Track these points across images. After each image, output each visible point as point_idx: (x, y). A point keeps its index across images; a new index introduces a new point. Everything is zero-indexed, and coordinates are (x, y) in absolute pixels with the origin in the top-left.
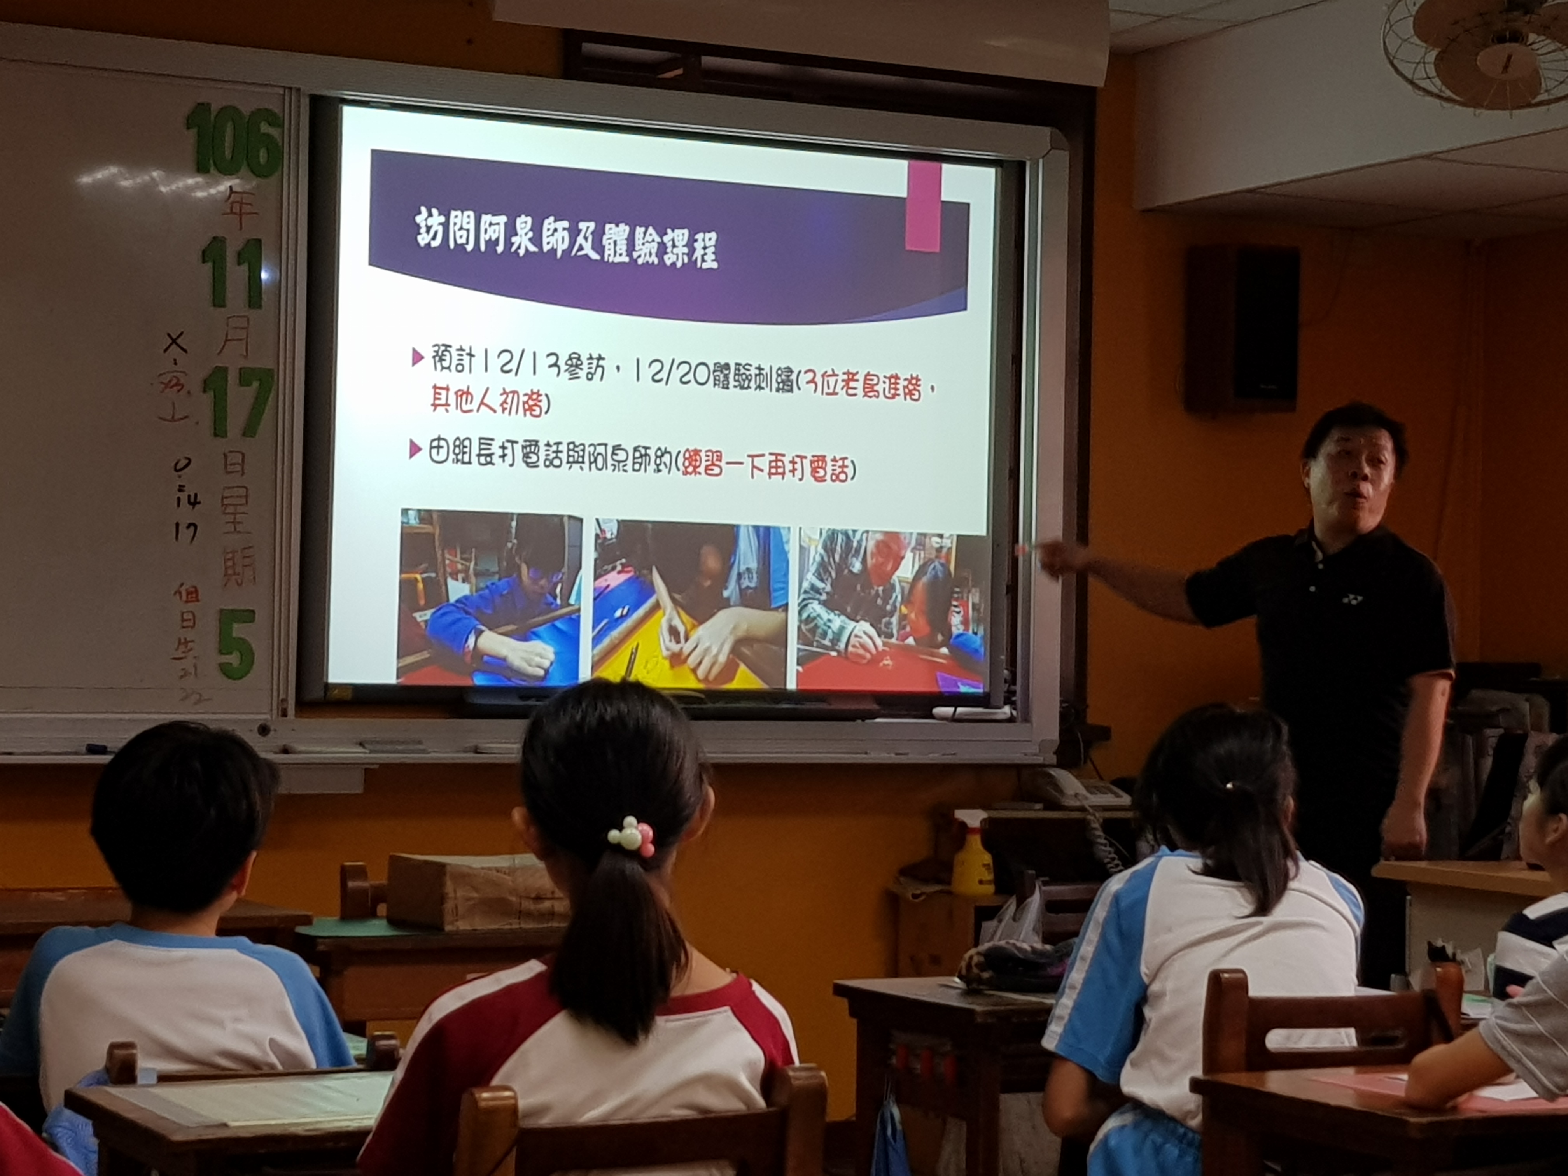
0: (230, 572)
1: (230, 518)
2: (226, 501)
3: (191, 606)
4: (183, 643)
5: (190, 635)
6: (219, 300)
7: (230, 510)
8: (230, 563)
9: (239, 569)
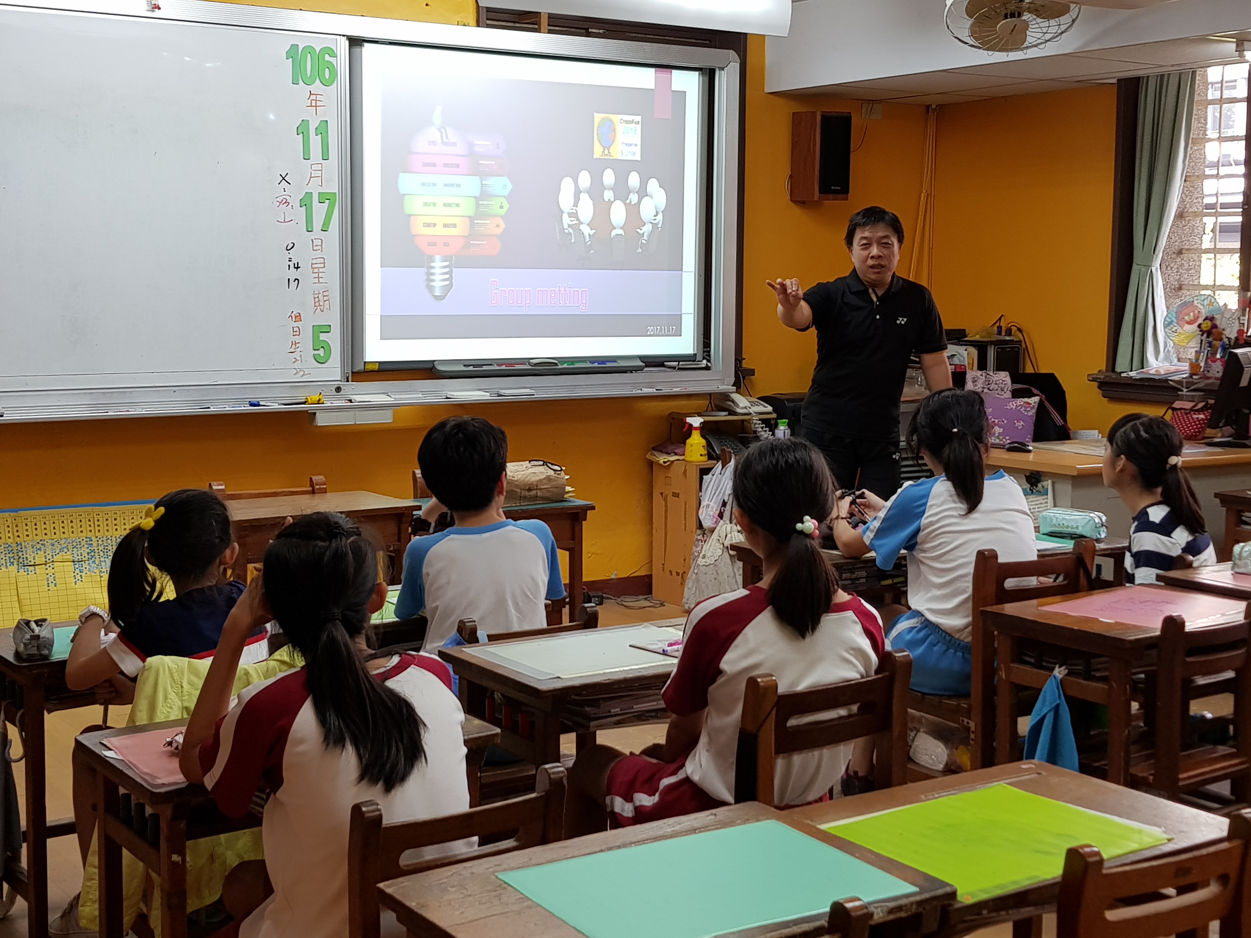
0: (317, 304)
1: (316, 275)
2: (313, 266)
3: (297, 324)
4: (294, 344)
5: (297, 340)
6: (306, 155)
7: (316, 270)
8: (317, 300)
9: (322, 303)
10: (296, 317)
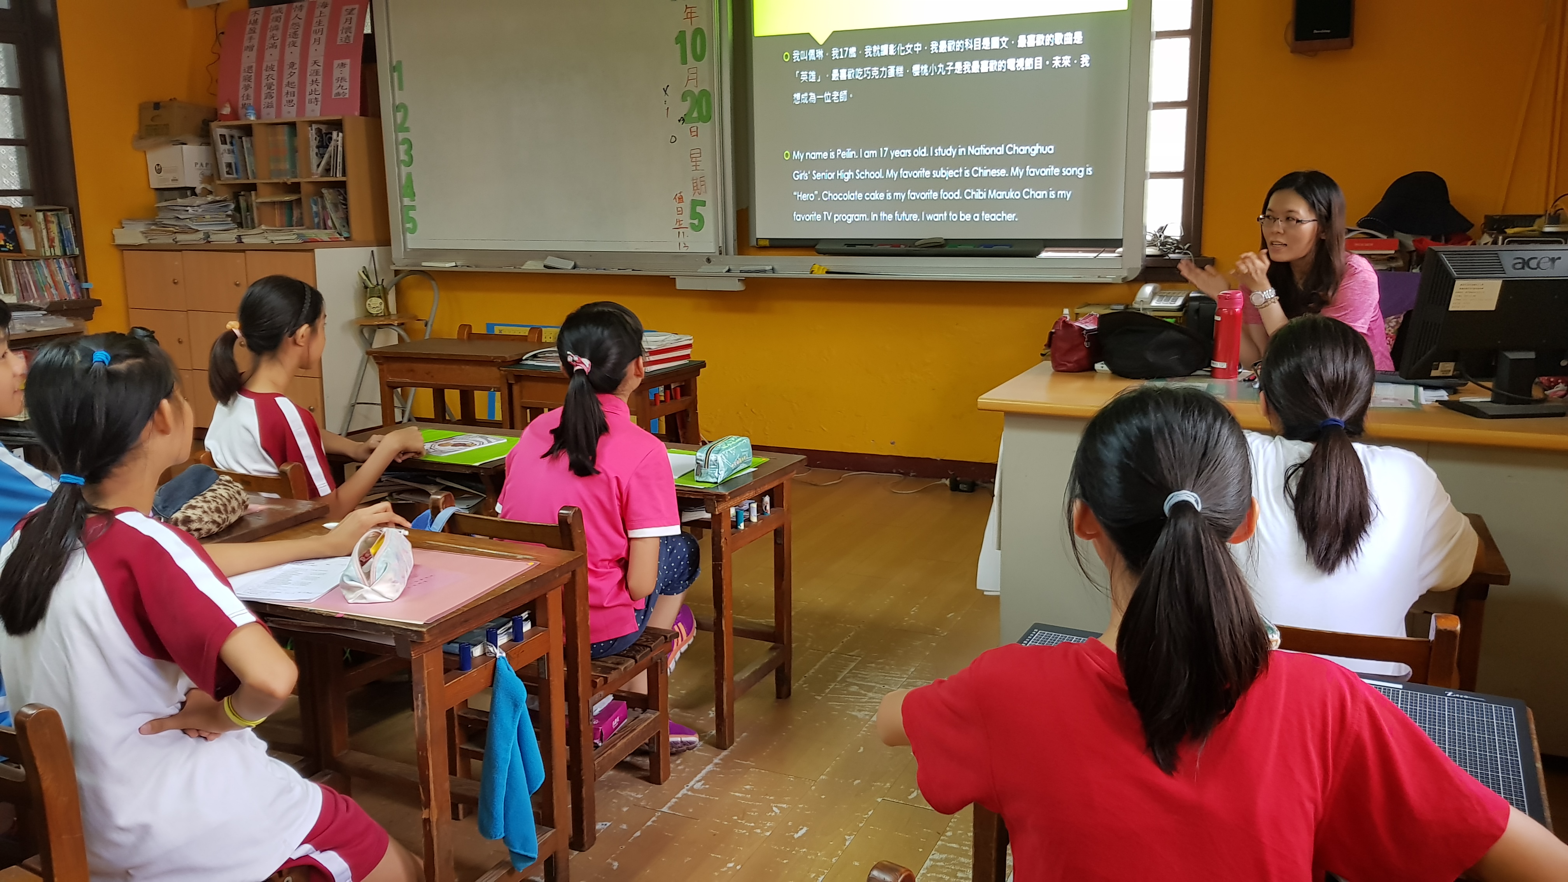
0: (695, 188)
1: (694, 164)
2: (692, 156)
3: (680, 205)
4: (678, 221)
5: (680, 217)
6: (684, 61)
7: (694, 160)
8: (695, 184)
9: (699, 187)
10: (679, 199)
